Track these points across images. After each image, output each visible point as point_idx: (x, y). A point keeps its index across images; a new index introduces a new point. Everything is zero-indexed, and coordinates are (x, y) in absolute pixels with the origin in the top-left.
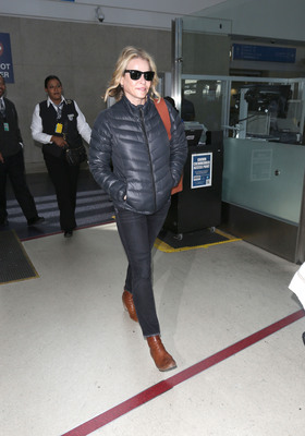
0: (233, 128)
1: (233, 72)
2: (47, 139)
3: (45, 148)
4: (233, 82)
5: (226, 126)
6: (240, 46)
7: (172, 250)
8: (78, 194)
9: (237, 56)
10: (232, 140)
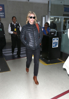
0: (64, 31)
1: (64, 15)
2: (12, 32)
3: (12, 35)
4: (64, 18)
5: (62, 30)
6: (66, 8)
7: (46, 65)
8: (21, 48)
9: (65, 11)
10: (64, 34)
